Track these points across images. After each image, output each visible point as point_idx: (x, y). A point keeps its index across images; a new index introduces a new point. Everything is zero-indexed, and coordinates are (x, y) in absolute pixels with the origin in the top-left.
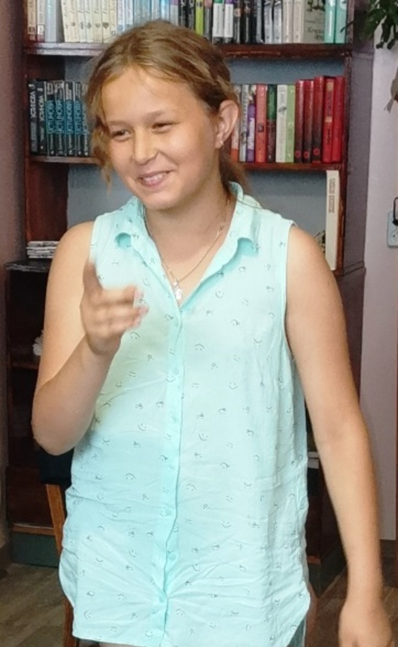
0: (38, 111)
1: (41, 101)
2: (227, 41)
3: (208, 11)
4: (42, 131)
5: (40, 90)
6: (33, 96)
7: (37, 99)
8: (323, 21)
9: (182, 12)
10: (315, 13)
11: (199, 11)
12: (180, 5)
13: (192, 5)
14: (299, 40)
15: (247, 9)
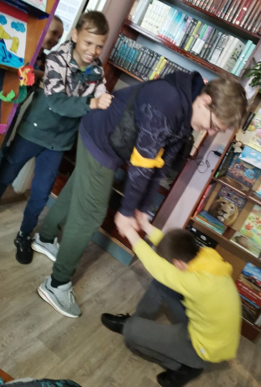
0: (118, 45)
1: (121, 42)
2: (195, 54)
3: (195, 40)
4: (116, 53)
5: (122, 38)
6: (119, 39)
7: (120, 41)
8: (234, 65)
9: (186, 36)
10: (233, 60)
11: (192, 38)
12: (186, 32)
13: (190, 35)
14: (222, 67)
15: (210, 46)
